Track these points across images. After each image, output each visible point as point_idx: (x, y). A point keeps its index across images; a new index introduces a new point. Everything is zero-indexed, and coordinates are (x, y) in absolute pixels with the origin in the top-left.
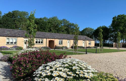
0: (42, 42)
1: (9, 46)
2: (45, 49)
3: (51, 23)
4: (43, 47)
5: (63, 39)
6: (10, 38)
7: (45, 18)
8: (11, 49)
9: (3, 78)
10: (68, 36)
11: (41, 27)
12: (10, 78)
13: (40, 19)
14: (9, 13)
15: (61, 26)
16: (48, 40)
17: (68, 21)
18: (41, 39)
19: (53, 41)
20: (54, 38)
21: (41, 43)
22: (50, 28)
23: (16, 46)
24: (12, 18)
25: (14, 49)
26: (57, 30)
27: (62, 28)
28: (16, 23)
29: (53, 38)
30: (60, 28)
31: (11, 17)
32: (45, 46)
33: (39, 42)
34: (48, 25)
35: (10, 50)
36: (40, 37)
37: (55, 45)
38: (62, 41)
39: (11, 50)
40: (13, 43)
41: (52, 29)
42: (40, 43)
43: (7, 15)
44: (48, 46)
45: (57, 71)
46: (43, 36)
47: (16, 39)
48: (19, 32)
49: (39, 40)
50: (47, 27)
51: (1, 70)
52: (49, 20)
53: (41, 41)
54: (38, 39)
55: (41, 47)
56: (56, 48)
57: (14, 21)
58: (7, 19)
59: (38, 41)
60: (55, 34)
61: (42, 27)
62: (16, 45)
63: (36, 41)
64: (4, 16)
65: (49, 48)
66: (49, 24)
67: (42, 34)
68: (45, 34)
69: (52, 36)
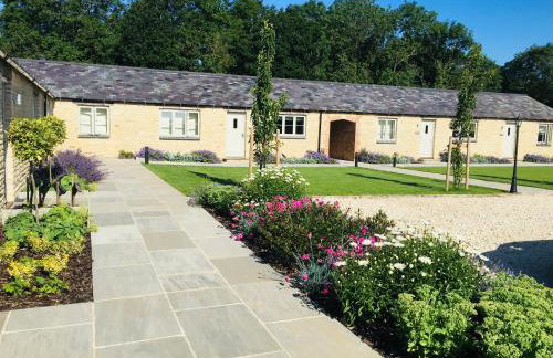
0: (300, 130)
1: (171, 145)
5: (399, 115)
10: (426, 96)
16: (328, 119)
18: (295, 116)
19: (351, 125)
20: (357, 107)
29: (353, 109)
36: (294, 104)
38: (391, 127)
42: (291, 132)
46: (306, 100)
54: (284, 115)
56: (363, 157)
60: (358, 90)
67: (302, 92)
68: (315, 90)
69: (346, 101)
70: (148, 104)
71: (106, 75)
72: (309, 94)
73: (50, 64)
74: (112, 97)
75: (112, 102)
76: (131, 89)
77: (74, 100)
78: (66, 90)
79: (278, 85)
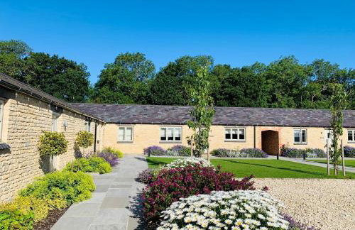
0: (242, 137)
1: (166, 146)
2: (251, 156)
3: (275, 77)
4: (247, 150)
5: (308, 126)
6: (167, 127)
7: (255, 66)
8: (169, 152)
9: (131, 216)
10: (327, 114)
11: (245, 92)
12: (140, 218)
13: (244, 70)
14: (170, 66)
15: (310, 82)
16: (259, 130)
17: (332, 64)
18: (238, 128)
19: (276, 133)
20: (279, 122)
21: (238, 139)
22: (271, 92)
23: (179, 147)
24: (176, 76)
25: (176, 153)
26: (295, 96)
27: (311, 90)
28: (184, 88)
29: (276, 124)
30: (306, 89)
31: (174, 73)
32: (252, 147)
33: (235, 136)
34: (267, 83)
35: (167, 156)
36: (237, 122)
37: (280, 146)
38: (303, 134)
39: (169, 155)
40: (174, 138)
41: (278, 95)
43: (166, 70)
44: (259, 146)
45: (196, 214)
46: (246, 119)
47: (179, 130)
48: (186, 113)
49: (233, 130)
50: (263, 91)
51: (132, 200)
52: (268, 69)
53: (239, 133)
54: (231, 128)
55: (240, 149)
56: (286, 152)
57: (180, 82)
58: (164, 81)
59: (232, 133)
61: (248, 91)
62: (179, 144)
63: (227, 132)
64: (160, 73)
65: (262, 152)
66: (269, 81)
67: (244, 114)
68: (252, 113)
69: (272, 119)
70: (154, 124)
71: (135, 109)
72: (248, 116)
73: (108, 105)
74: (135, 121)
75: (135, 124)
76: (146, 117)
77: (116, 123)
78: (113, 118)
79: (229, 111)
